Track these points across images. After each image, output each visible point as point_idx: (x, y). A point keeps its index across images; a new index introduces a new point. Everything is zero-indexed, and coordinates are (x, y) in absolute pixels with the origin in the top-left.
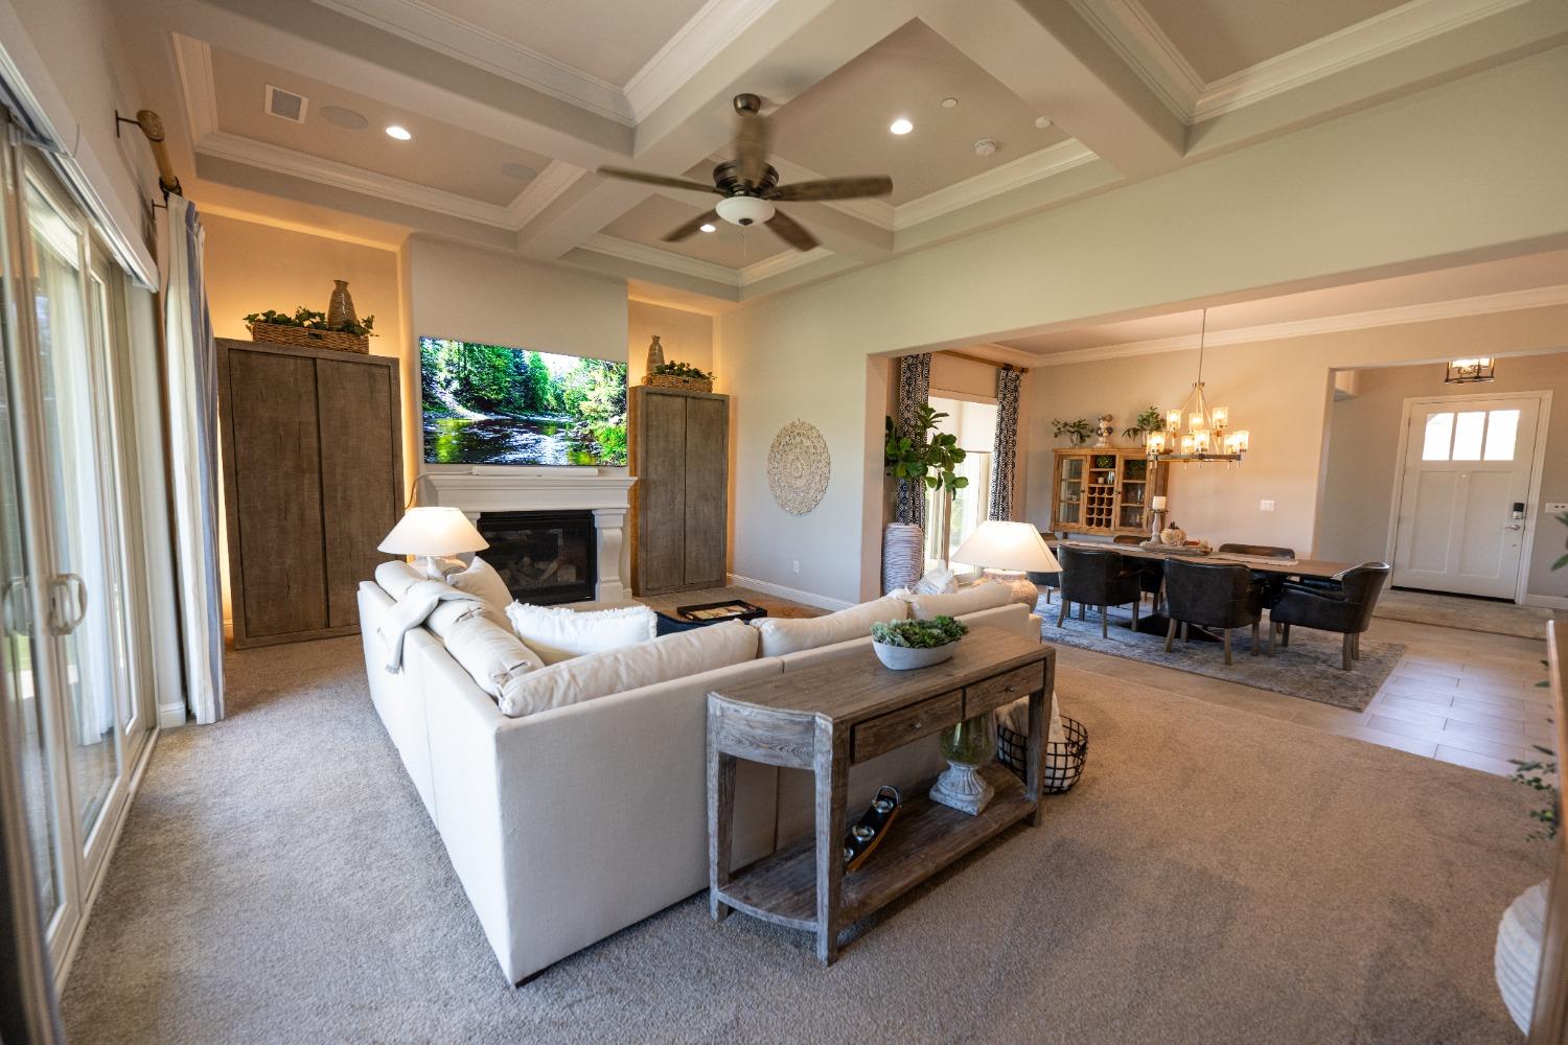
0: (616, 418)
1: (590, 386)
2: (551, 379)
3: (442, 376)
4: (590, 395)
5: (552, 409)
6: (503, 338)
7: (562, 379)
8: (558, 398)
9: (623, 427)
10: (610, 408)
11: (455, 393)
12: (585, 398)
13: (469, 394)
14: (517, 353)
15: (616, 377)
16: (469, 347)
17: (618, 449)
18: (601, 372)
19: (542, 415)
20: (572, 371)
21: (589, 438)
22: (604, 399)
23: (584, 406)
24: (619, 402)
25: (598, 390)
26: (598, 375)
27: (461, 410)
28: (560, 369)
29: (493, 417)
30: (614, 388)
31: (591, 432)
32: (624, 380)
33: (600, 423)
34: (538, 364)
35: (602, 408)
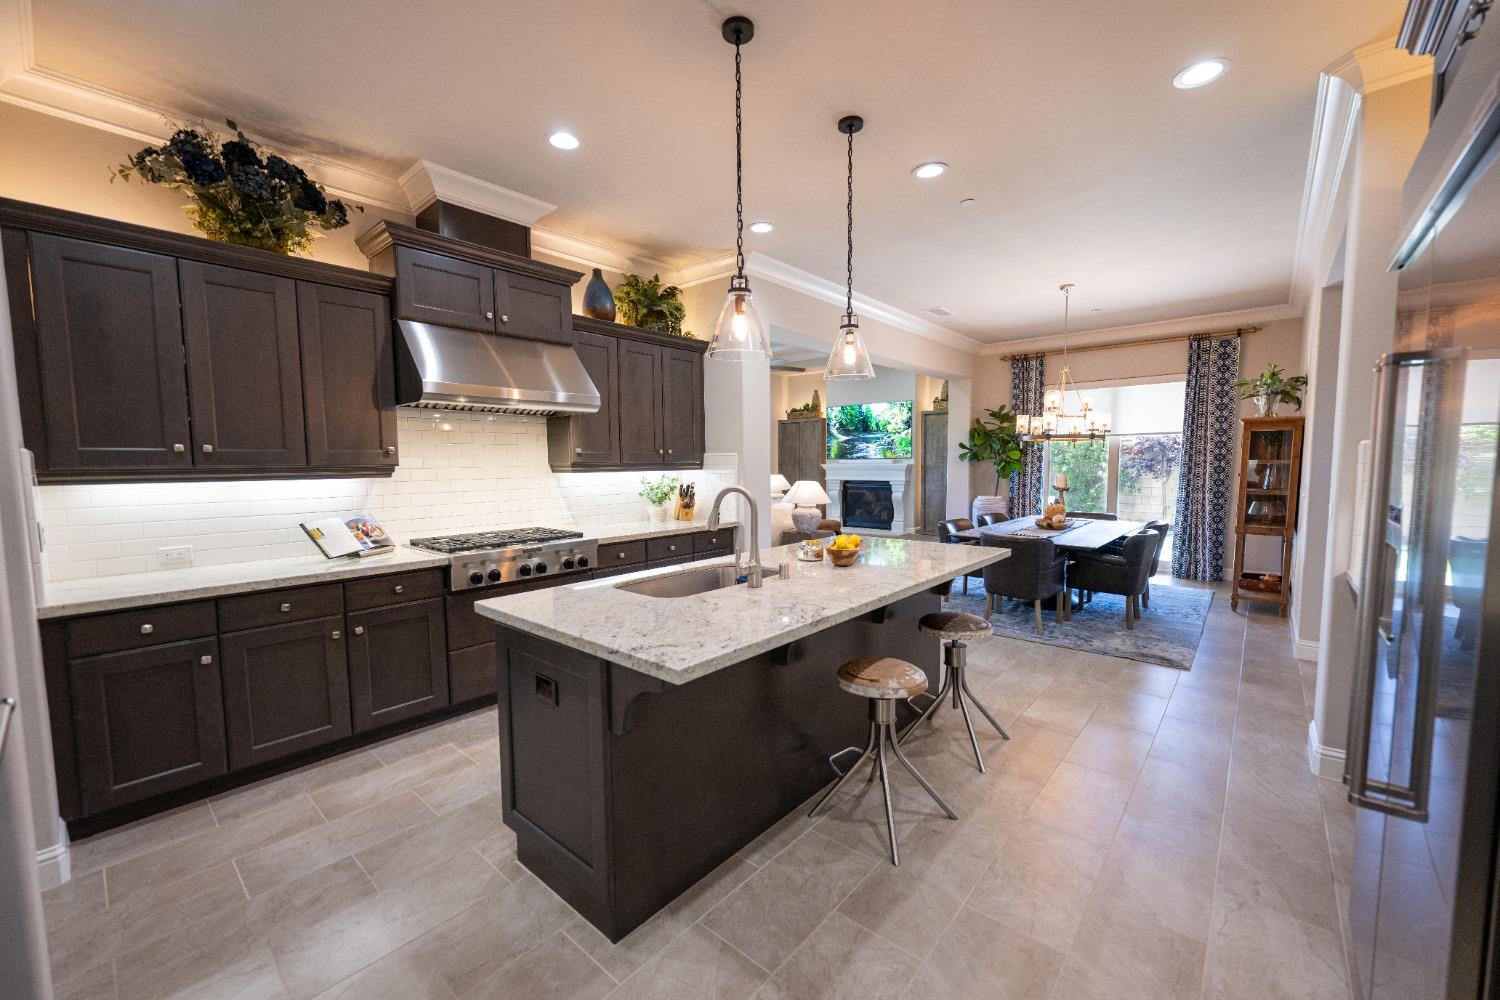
0: (906, 432)
1: (892, 417)
2: (874, 416)
3: (833, 423)
4: (892, 421)
6: (855, 402)
7: (879, 415)
8: (877, 425)
9: (909, 436)
10: (902, 426)
11: (837, 429)
12: (889, 423)
13: (843, 429)
14: (860, 407)
15: (906, 410)
16: (842, 408)
17: (906, 448)
18: (898, 408)
20: (884, 411)
22: (899, 422)
23: (890, 428)
24: (908, 423)
25: (896, 418)
26: (896, 410)
27: (839, 436)
28: (879, 411)
29: (851, 437)
30: (905, 416)
31: (893, 441)
32: (910, 409)
33: (897, 435)
34: (868, 410)
35: (898, 427)
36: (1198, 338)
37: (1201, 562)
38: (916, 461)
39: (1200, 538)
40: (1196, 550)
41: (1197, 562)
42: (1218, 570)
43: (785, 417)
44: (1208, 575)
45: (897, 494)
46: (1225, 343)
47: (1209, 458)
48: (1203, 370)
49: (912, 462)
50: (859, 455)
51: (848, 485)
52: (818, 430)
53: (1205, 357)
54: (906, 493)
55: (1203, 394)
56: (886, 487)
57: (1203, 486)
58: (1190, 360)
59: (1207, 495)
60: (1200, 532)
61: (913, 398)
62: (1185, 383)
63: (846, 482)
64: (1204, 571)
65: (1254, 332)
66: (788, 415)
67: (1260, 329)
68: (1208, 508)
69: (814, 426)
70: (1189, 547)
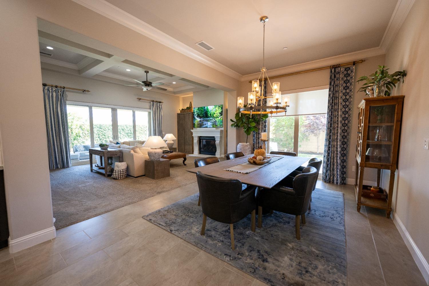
0: (221, 117)
1: (216, 111)
3: (195, 114)
4: (216, 113)
5: (210, 117)
6: (203, 105)
7: (211, 111)
8: (210, 114)
9: (222, 119)
10: (219, 115)
11: (197, 116)
12: (215, 114)
13: (199, 116)
14: (205, 107)
15: (220, 108)
16: (198, 108)
18: (218, 108)
19: (208, 118)
20: (212, 109)
21: (215, 122)
22: (218, 113)
23: (215, 115)
24: (221, 114)
25: (217, 111)
26: (217, 108)
28: (211, 109)
30: (220, 111)
31: (216, 120)
32: (222, 108)
33: (217, 118)
34: (207, 109)
35: (218, 115)
36: (334, 68)
37: (336, 175)
38: (224, 129)
39: (335, 164)
40: (333, 169)
41: (334, 175)
42: (343, 179)
43: (179, 112)
44: (339, 182)
45: (217, 142)
46: (347, 69)
47: (340, 125)
48: (337, 82)
49: (223, 129)
50: (205, 126)
51: (201, 138)
52: (191, 117)
53: (337, 76)
54: (221, 141)
55: (337, 95)
56: (213, 139)
57: (337, 139)
58: (331, 78)
59: (339, 143)
60: (335, 161)
61: (223, 103)
62: (328, 90)
63: (200, 137)
64: (337, 180)
65: (362, 63)
66: (181, 111)
67: (365, 61)
68: (339, 149)
69: (189, 115)
70: (330, 168)
